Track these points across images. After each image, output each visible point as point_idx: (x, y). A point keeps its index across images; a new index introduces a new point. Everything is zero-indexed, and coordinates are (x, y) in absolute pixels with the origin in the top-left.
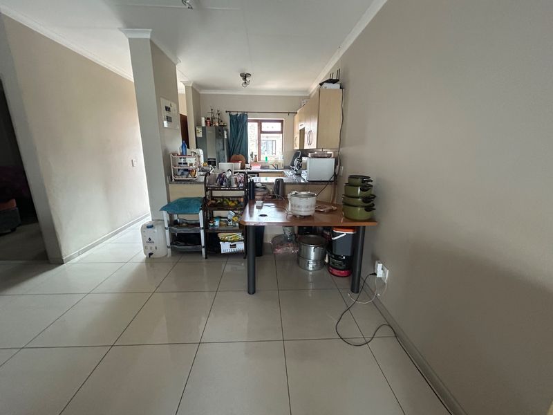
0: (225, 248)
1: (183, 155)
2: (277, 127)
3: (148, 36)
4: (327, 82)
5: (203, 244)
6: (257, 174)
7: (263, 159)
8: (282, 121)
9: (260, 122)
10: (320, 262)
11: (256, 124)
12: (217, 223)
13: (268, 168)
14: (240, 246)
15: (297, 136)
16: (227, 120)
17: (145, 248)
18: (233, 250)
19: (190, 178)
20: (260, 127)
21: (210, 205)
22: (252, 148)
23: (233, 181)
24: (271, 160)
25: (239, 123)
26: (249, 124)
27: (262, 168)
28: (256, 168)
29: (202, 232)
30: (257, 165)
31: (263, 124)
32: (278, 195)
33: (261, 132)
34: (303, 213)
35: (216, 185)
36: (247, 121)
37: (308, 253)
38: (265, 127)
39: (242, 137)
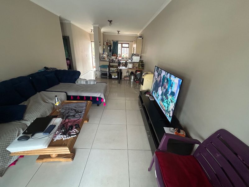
0: (113, 77)
1: (103, 54)
2: (127, 45)
3: (98, 26)
4: (139, 37)
5: (108, 76)
6: (121, 60)
7: (122, 56)
8: (129, 44)
9: (122, 44)
10: (134, 79)
11: (121, 44)
12: (111, 71)
13: (124, 59)
14: (117, 77)
15: (133, 49)
16: (112, 43)
17: (95, 76)
18: (115, 77)
19: (104, 60)
20: (122, 45)
21: (110, 66)
22: (119, 52)
23: (115, 61)
24: (125, 56)
25: (116, 44)
26: (119, 44)
27: (122, 59)
28: (120, 59)
29: (108, 73)
30: (121, 57)
31: (123, 44)
32: (126, 65)
33: (122, 47)
34: (130, 67)
35: (112, 62)
36: (118, 43)
37: (131, 78)
38: (124, 45)
39: (116, 49)
